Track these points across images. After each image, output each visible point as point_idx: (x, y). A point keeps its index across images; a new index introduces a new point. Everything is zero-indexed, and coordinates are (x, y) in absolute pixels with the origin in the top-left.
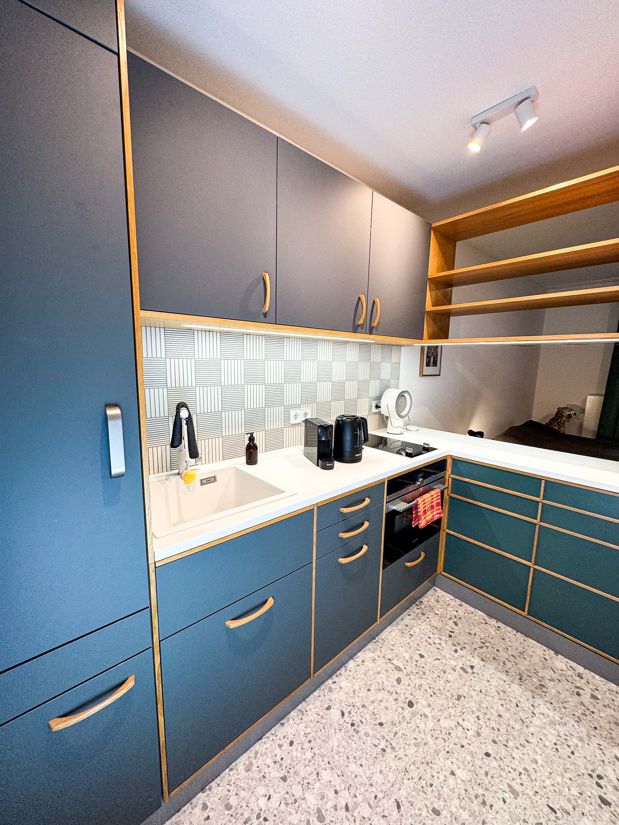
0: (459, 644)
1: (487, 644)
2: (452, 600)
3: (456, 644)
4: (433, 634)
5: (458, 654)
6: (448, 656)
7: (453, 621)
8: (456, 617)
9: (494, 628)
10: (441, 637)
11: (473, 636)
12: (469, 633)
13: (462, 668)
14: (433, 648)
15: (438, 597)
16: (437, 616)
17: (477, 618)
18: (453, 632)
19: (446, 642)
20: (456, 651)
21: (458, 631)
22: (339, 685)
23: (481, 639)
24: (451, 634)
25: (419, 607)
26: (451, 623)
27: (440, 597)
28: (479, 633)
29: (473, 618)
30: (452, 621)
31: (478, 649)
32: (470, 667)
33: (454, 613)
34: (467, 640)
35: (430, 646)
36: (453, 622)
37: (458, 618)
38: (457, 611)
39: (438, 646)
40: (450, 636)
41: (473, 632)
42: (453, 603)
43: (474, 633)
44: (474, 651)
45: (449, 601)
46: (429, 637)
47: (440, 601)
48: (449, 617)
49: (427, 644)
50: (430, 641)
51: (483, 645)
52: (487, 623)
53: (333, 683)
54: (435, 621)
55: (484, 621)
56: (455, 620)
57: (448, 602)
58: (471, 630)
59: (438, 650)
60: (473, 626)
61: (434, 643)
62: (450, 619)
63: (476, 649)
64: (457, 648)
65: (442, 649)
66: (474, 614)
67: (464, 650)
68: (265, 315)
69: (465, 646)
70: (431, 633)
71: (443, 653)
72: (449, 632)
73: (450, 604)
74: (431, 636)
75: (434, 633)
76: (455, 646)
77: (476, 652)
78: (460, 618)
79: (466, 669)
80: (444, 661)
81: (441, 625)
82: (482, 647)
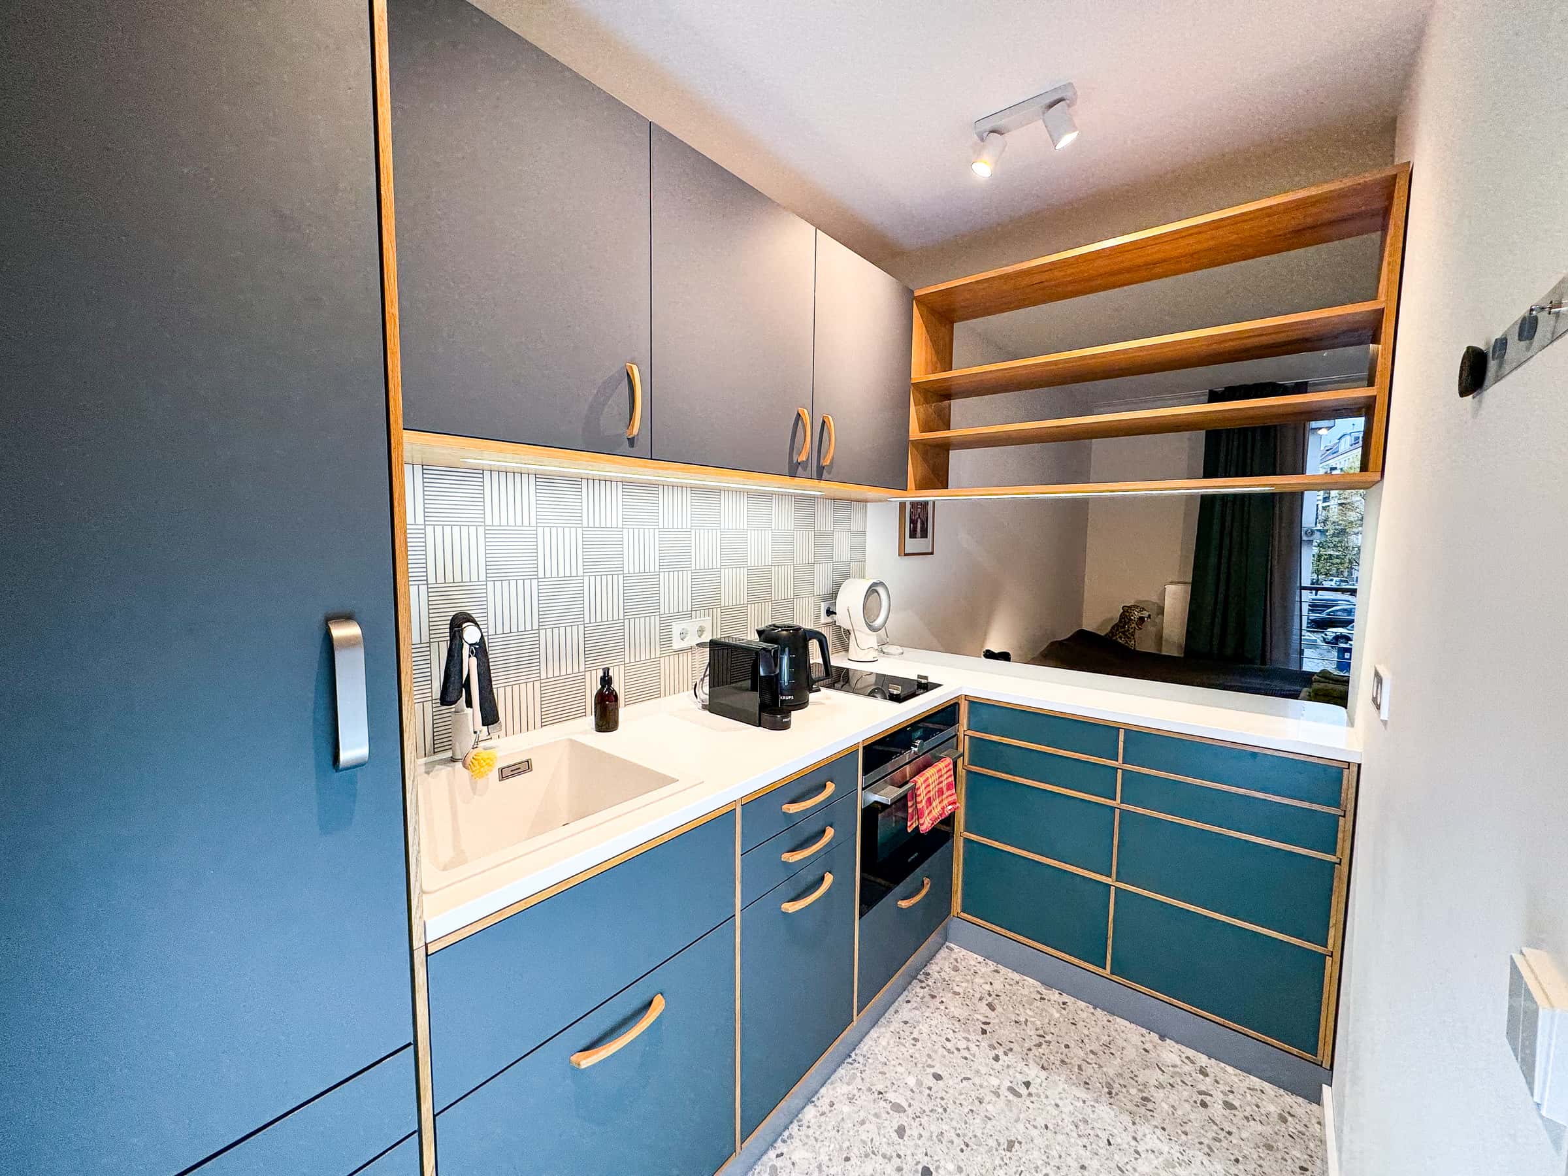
0: (1001, 1045)
1: (1048, 1038)
2: (980, 963)
3: (996, 1045)
4: (954, 1032)
5: (1001, 1062)
6: (983, 1070)
7: (987, 1002)
8: (990, 995)
9: (1056, 1006)
10: (968, 1036)
11: (1023, 1026)
12: (1016, 1022)
13: (1011, 1090)
14: (956, 1058)
15: (956, 960)
16: (957, 997)
17: (1026, 992)
18: (988, 1023)
19: (978, 1044)
20: (997, 1058)
21: (997, 1021)
22: (790, 1158)
23: (1037, 1030)
24: (985, 1027)
25: (923, 985)
26: (984, 1009)
27: (959, 960)
28: (1032, 1019)
29: (1019, 992)
30: (985, 1002)
31: (1034, 1048)
32: (1023, 1085)
33: (988, 987)
34: (1013, 1035)
35: (952, 1056)
36: (987, 1005)
37: (994, 996)
38: (991, 984)
39: (966, 1054)
40: (984, 1032)
41: (1022, 1019)
42: (983, 970)
43: (1024, 1020)
44: (1027, 1054)
45: (975, 966)
46: (948, 1040)
47: (961, 967)
48: (978, 996)
49: (946, 1053)
50: (949, 1045)
51: (1042, 1040)
52: (1044, 999)
53: (778, 1156)
54: (955, 1007)
55: (1039, 996)
56: (990, 999)
57: (975, 968)
58: (1018, 1015)
59: (965, 1061)
60: (1021, 1006)
61: (958, 1050)
62: (980, 999)
63: (1030, 1050)
64: (997, 1053)
65: (973, 1059)
66: (1020, 984)
67: (1010, 1054)
68: (632, 441)
69: (1012, 1045)
70: (948, 1030)
71: (975, 1066)
72: (980, 1023)
73: (978, 971)
74: (951, 1035)
75: (956, 1030)
76: (995, 1048)
77: (1031, 1054)
78: (998, 996)
79: (1018, 1090)
80: (977, 1081)
81: (967, 1014)
82: (1040, 1045)
